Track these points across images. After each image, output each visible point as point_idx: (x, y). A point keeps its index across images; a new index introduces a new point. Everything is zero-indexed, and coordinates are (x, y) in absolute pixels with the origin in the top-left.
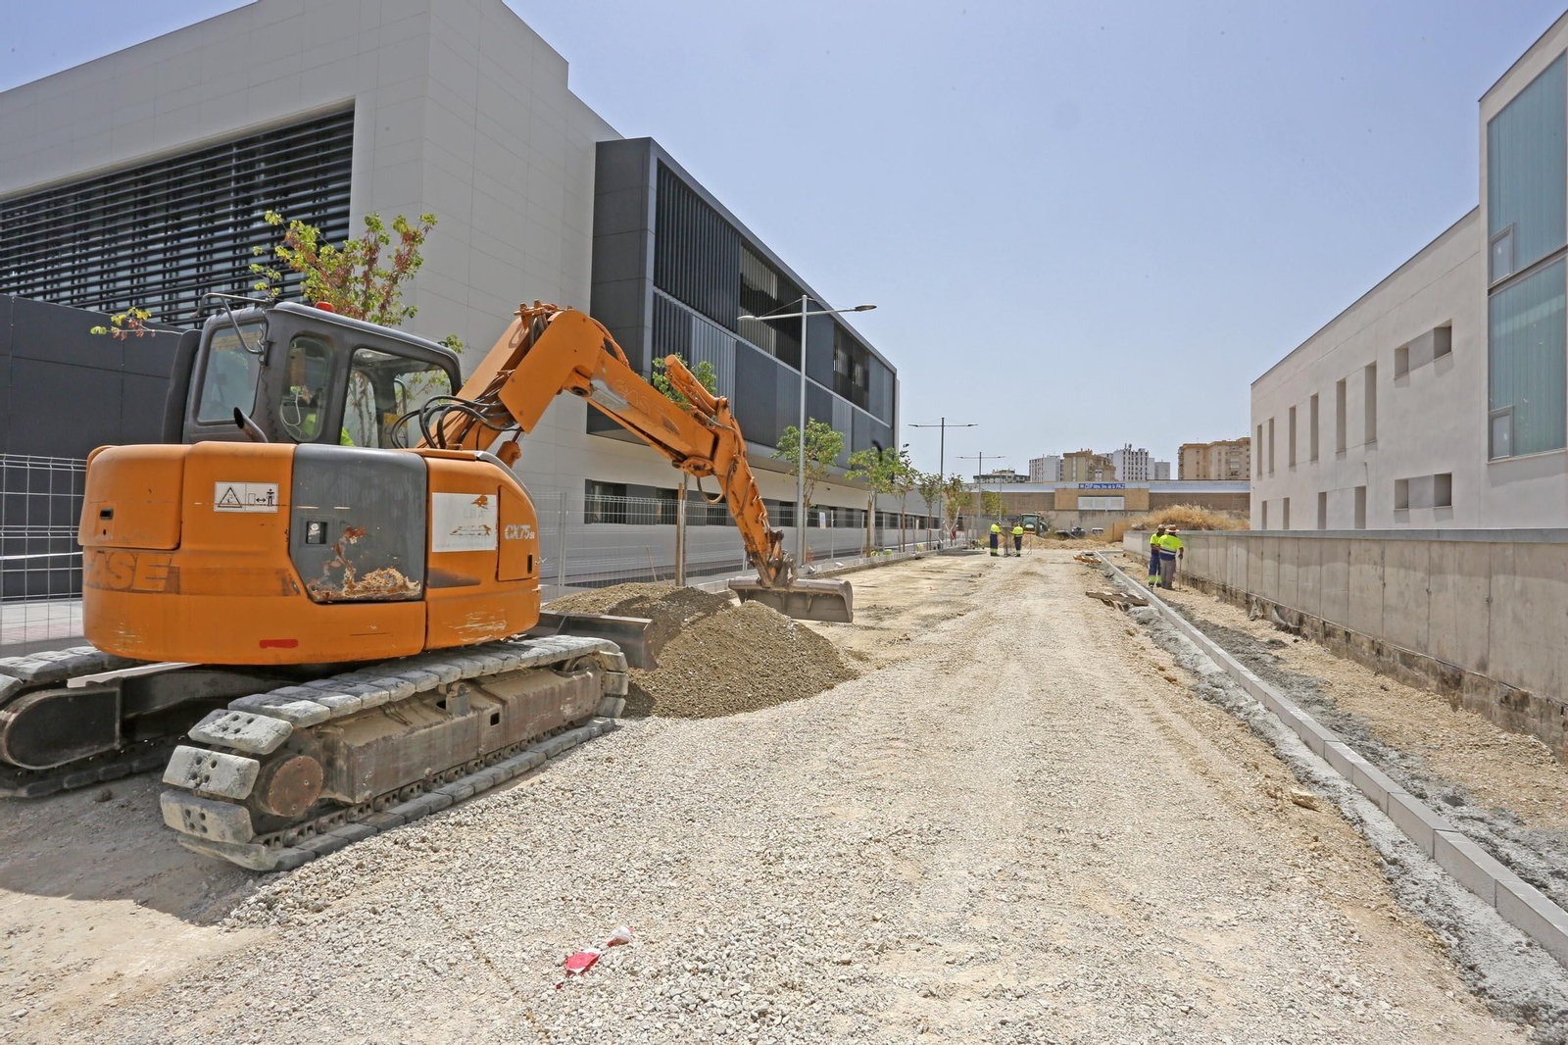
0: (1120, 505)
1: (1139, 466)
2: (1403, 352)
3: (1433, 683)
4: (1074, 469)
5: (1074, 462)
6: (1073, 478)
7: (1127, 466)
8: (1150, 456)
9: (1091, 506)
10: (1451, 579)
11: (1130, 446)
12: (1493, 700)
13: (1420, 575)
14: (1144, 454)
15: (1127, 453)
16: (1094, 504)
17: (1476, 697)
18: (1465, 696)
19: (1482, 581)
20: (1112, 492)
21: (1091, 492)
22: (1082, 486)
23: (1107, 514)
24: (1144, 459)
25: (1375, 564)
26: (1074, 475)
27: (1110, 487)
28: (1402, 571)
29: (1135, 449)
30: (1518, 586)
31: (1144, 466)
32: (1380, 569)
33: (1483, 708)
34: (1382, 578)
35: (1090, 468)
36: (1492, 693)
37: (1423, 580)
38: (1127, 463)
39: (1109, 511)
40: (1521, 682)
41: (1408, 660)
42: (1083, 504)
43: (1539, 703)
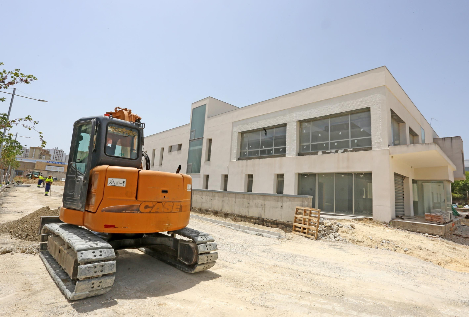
0: (62, 170)
1: (60, 156)
2: (171, 147)
3: (212, 214)
4: (34, 153)
5: (34, 151)
6: (32, 157)
7: (55, 155)
8: (64, 152)
9: (51, 169)
10: (216, 198)
11: (58, 148)
12: (223, 215)
13: (210, 197)
14: (62, 152)
15: (56, 150)
16: (52, 168)
17: (220, 215)
18: (218, 215)
19: (222, 198)
20: (60, 165)
21: (52, 164)
22: (48, 162)
23: (58, 173)
24: (62, 154)
25: (200, 195)
26: (33, 155)
27: (59, 163)
28: (207, 197)
29: (59, 149)
30: (228, 199)
31: (62, 156)
32: (201, 196)
33: (221, 216)
34: (202, 198)
35: (41, 154)
36: (223, 214)
37: (211, 198)
38: (55, 154)
39: (60, 172)
40: (227, 212)
41: (207, 211)
42: (48, 168)
43: (230, 214)
